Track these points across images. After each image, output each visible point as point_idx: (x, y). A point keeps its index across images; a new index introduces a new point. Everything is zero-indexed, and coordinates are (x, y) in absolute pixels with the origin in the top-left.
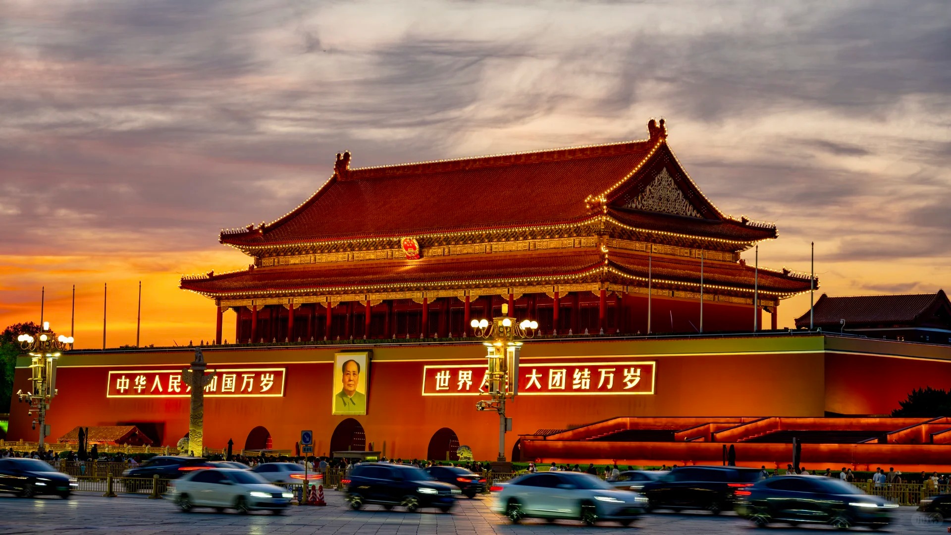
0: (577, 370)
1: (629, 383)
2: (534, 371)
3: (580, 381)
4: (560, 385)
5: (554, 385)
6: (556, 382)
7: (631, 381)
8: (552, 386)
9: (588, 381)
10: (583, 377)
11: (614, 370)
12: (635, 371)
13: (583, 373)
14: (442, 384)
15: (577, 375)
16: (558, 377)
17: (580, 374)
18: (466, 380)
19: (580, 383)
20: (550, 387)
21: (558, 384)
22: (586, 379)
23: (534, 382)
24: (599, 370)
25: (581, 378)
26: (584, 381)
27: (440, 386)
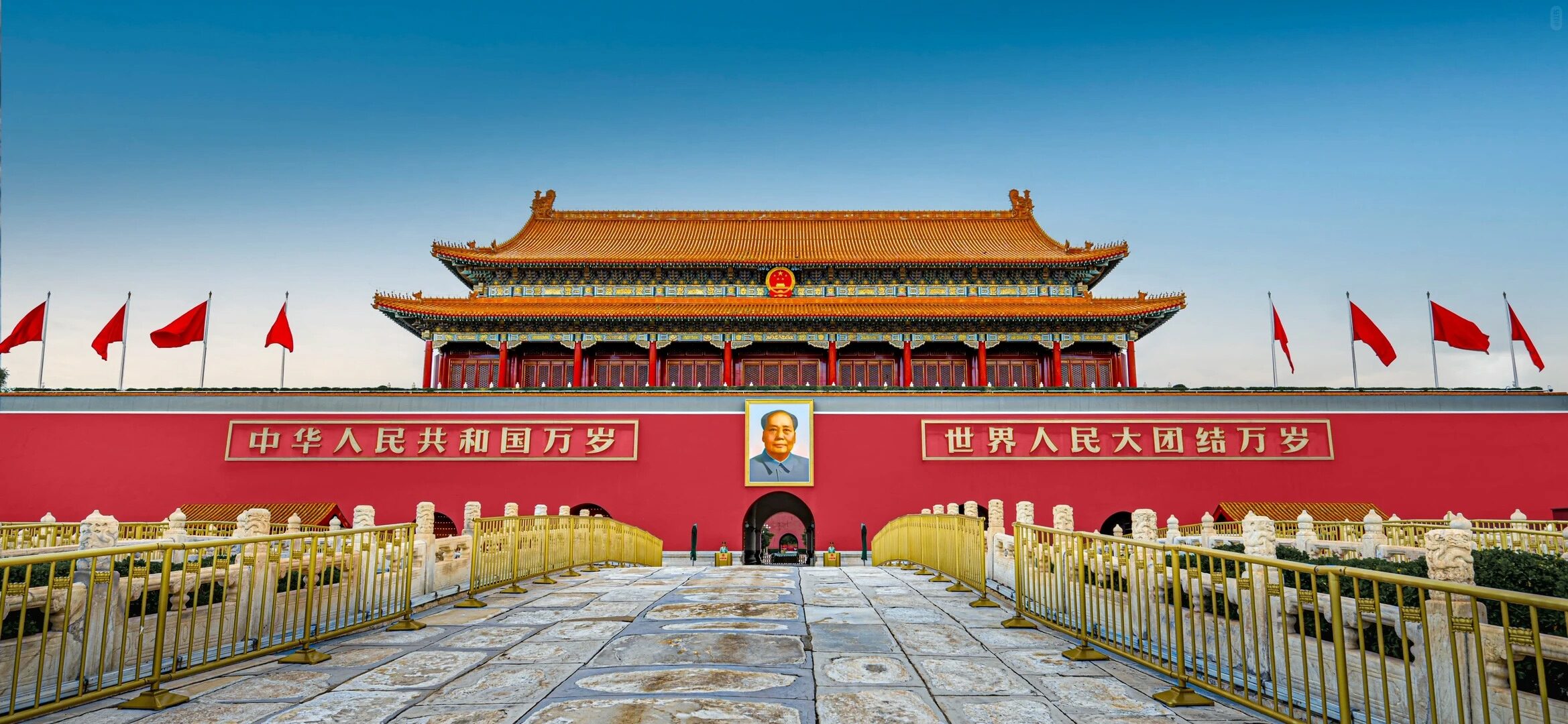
0: (1200, 430)
1: (1291, 446)
2: (1126, 430)
3: (1209, 442)
4: (1176, 446)
5: (1166, 447)
6: (1167, 444)
7: (1295, 443)
8: (1161, 448)
9: (1222, 443)
10: (1211, 437)
11: (1264, 429)
12: (1299, 431)
13: (1211, 432)
14: (959, 444)
15: (1202, 435)
16: (1169, 437)
17: (1206, 434)
18: (1004, 440)
19: (1210, 445)
20: (1158, 450)
21: (1171, 445)
22: (1218, 440)
23: (1128, 443)
24: (1238, 429)
25: (1208, 439)
26: (1214, 443)
27: (955, 447)
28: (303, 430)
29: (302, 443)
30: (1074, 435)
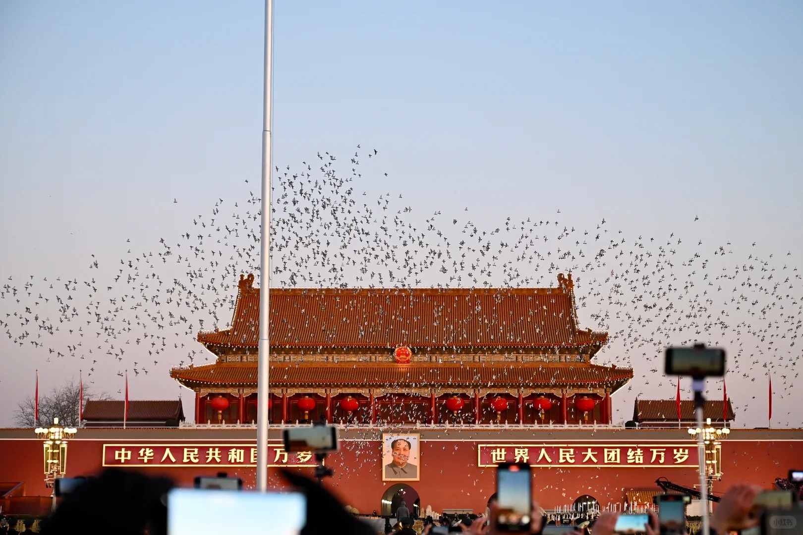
0: (630, 450)
1: (678, 459)
2: (590, 450)
3: (634, 457)
4: (616, 459)
5: (610, 460)
6: (611, 458)
7: (681, 458)
8: (608, 460)
9: (641, 458)
10: (636, 454)
11: (665, 450)
12: (684, 451)
13: (636, 452)
14: (498, 458)
15: (630, 453)
16: (612, 454)
17: (633, 452)
18: (523, 456)
19: (635, 459)
20: (606, 461)
21: (613, 459)
22: (639, 456)
23: (590, 457)
24: (651, 450)
25: (634, 455)
26: (637, 458)
27: (496, 460)
28: (143, 450)
29: (143, 457)
30: (561, 453)
